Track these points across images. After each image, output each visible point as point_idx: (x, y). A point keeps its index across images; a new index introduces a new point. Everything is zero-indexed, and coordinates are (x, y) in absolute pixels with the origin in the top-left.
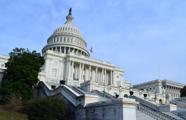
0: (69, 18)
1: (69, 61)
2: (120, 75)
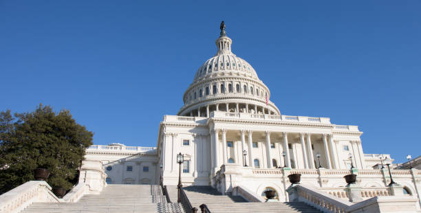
0: (222, 42)
1: (214, 132)
2: (351, 142)
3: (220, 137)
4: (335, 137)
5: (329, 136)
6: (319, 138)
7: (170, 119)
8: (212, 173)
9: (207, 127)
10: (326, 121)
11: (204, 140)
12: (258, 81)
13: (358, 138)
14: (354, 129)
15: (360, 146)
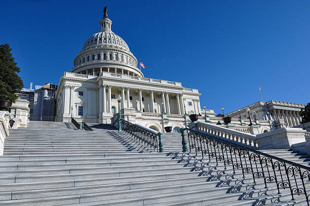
0: (105, 22)
1: (103, 87)
2: (193, 100)
3: (107, 91)
4: (184, 96)
5: (180, 95)
6: (174, 95)
7: (69, 75)
8: (100, 116)
9: (97, 83)
10: (178, 85)
11: (95, 92)
12: (130, 53)
13: (198, 98)
14: (196, 91)
15: (199, 103)
